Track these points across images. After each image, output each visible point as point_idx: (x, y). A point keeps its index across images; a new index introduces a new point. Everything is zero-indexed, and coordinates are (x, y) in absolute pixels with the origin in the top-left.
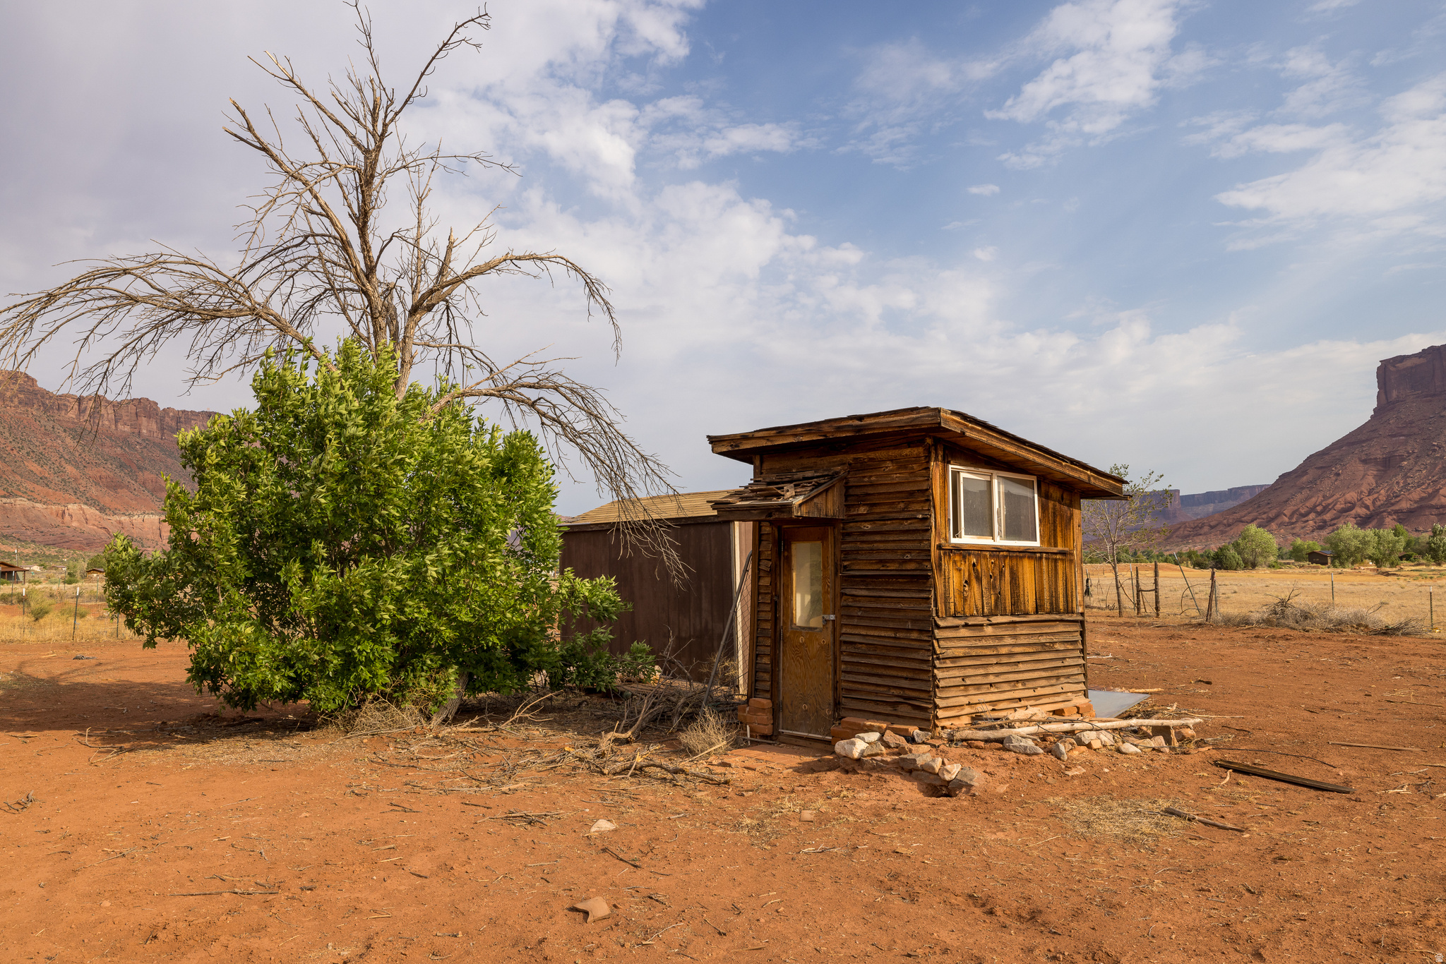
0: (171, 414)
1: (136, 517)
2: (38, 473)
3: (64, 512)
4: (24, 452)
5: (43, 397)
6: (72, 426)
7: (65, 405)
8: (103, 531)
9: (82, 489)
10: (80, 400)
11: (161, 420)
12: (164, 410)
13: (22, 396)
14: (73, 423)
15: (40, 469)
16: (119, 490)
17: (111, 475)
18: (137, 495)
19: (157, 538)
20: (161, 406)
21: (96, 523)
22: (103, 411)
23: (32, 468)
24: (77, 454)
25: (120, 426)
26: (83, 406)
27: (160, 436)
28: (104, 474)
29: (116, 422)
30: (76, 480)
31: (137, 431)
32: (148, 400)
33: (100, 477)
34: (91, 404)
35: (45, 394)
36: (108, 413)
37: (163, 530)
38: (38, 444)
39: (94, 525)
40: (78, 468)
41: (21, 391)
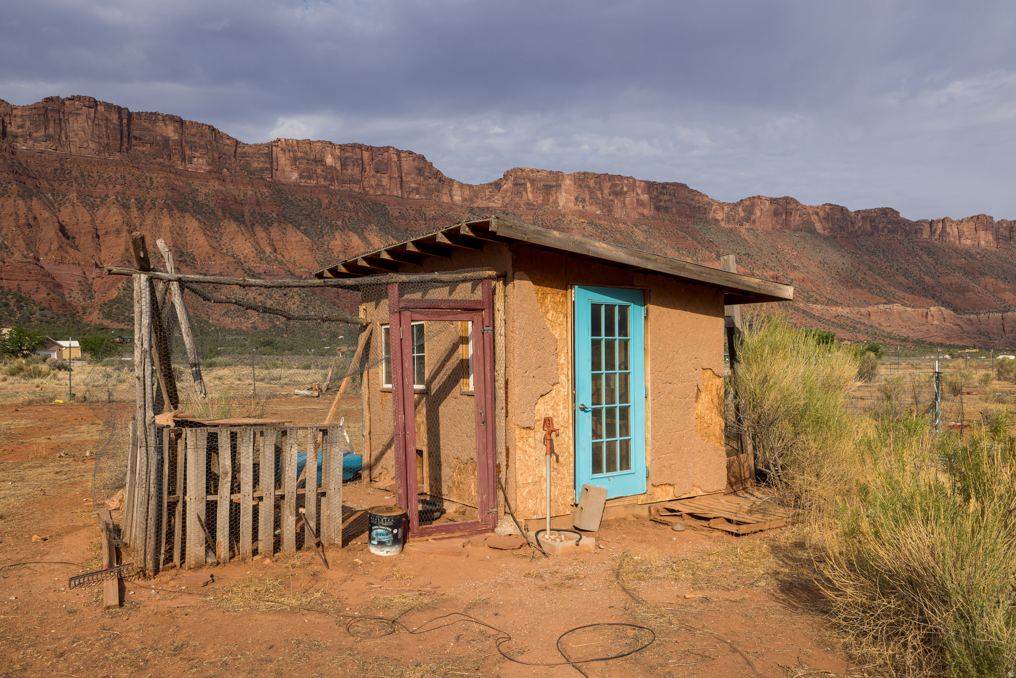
0: (1005, 225)
1: (983, 315)
2: (905, 284)
3: (927, 313)
4: (894, 269)
5: (904, 225)
6: (926, 245)
7: (920, 229)
8: (957, 327)
9: (938, 294)
10: (931, 223)
11: (996, 231)
12: (998, 222)
13: (890, 226)
14: (927, 242)
15: (906, 281)
16: (966, 294)
17: (959, 281)
18: (981, 297)
19: (1001, 332)
20: (996, 220)
21: (952, 321)
22: (948, 230)
23: (901, 281)
24: (932, 267)
25: (963, 241)
26: (934, 228)
27: (995, 245)
28: (953, 281)
29: (960, 237)
30: (933, 287)
31: (976, 243)
32: (984, 215)
33: (951, 284)
34: (940, 225)
35: (907, 222)
36: (953, 231)
37: (1005, 325)
38: (903, 262)
39: (950, 323)
40: (933, 278)
41: (888, 223)
